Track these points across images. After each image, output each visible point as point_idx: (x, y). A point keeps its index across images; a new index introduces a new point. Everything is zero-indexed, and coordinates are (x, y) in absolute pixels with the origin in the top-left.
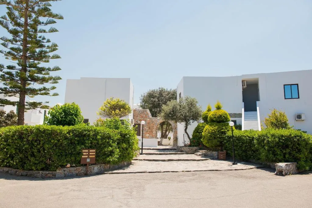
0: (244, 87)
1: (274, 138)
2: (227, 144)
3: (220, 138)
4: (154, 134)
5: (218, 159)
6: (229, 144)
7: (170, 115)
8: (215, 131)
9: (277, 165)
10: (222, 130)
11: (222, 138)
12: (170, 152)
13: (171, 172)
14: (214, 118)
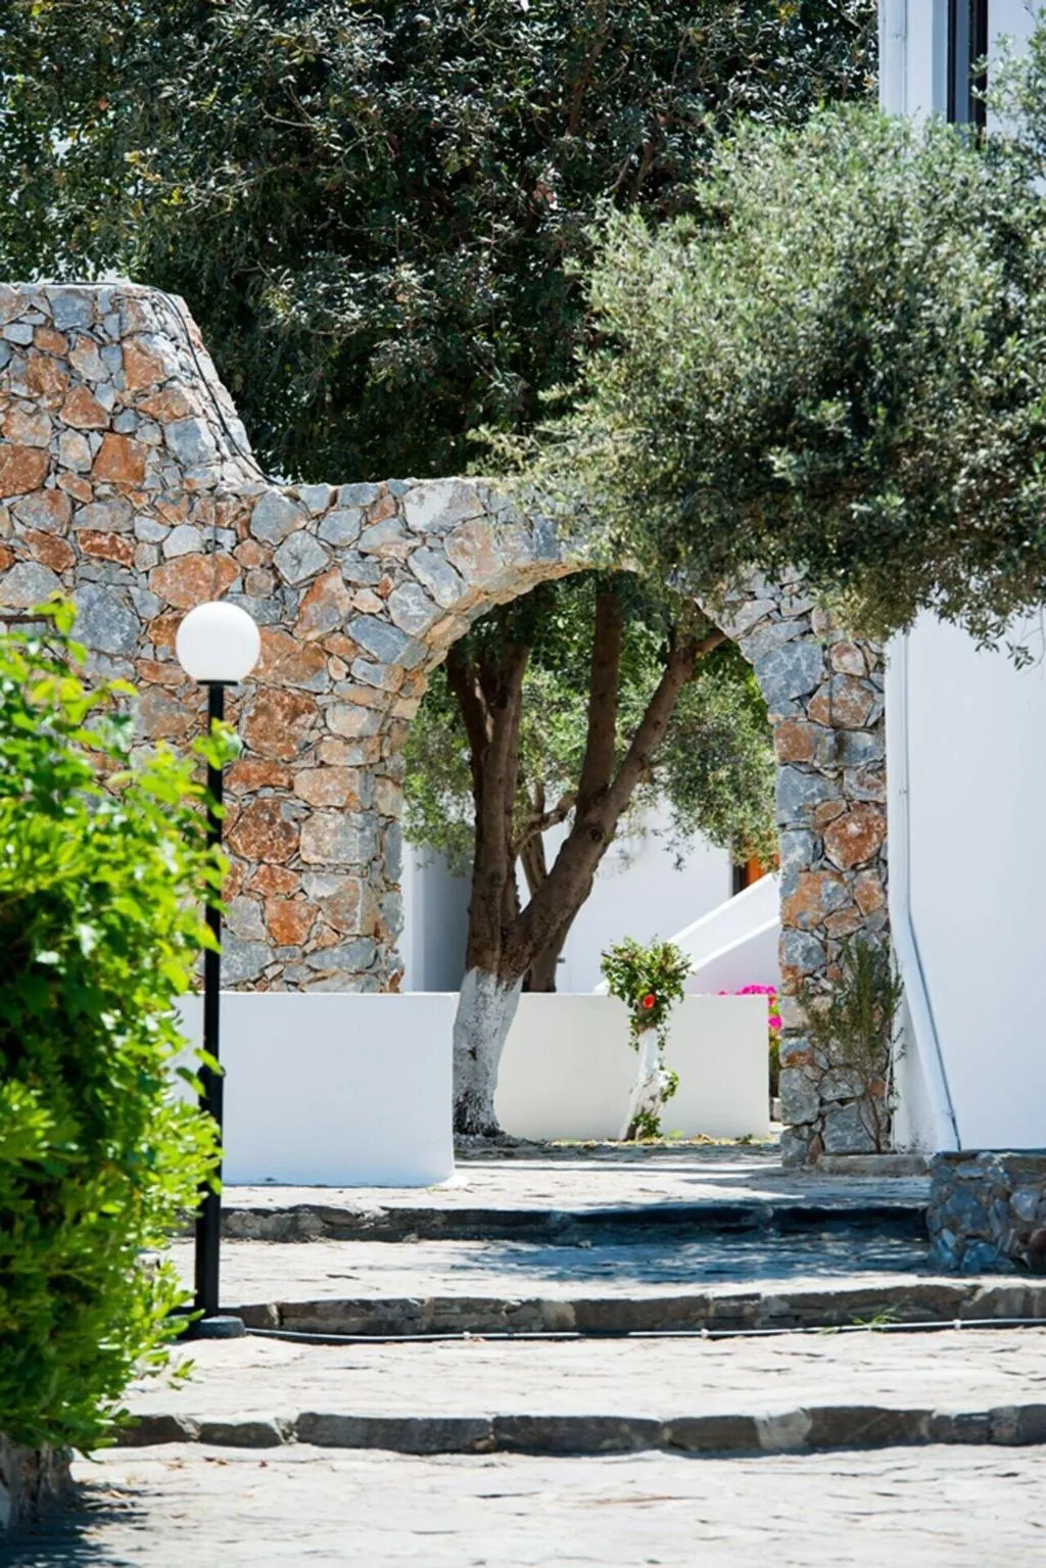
4: (318, 888)
7: (781, 461)
12: (781, 1269)
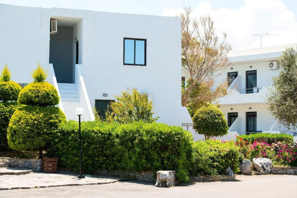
0: (53, 32)
1: (151, 137)
2: (59, 145)
3: (47, 134)
5: (42, 170)
6: (63, 145)
8: (39, 122)
9: (159, 173)
10: (51, 121)
11: (51, 134)
13: (21, 188)
14: (35, 97)
